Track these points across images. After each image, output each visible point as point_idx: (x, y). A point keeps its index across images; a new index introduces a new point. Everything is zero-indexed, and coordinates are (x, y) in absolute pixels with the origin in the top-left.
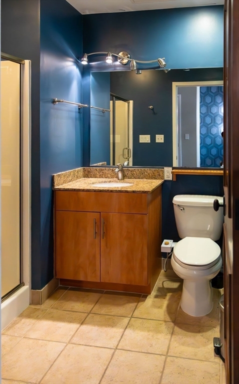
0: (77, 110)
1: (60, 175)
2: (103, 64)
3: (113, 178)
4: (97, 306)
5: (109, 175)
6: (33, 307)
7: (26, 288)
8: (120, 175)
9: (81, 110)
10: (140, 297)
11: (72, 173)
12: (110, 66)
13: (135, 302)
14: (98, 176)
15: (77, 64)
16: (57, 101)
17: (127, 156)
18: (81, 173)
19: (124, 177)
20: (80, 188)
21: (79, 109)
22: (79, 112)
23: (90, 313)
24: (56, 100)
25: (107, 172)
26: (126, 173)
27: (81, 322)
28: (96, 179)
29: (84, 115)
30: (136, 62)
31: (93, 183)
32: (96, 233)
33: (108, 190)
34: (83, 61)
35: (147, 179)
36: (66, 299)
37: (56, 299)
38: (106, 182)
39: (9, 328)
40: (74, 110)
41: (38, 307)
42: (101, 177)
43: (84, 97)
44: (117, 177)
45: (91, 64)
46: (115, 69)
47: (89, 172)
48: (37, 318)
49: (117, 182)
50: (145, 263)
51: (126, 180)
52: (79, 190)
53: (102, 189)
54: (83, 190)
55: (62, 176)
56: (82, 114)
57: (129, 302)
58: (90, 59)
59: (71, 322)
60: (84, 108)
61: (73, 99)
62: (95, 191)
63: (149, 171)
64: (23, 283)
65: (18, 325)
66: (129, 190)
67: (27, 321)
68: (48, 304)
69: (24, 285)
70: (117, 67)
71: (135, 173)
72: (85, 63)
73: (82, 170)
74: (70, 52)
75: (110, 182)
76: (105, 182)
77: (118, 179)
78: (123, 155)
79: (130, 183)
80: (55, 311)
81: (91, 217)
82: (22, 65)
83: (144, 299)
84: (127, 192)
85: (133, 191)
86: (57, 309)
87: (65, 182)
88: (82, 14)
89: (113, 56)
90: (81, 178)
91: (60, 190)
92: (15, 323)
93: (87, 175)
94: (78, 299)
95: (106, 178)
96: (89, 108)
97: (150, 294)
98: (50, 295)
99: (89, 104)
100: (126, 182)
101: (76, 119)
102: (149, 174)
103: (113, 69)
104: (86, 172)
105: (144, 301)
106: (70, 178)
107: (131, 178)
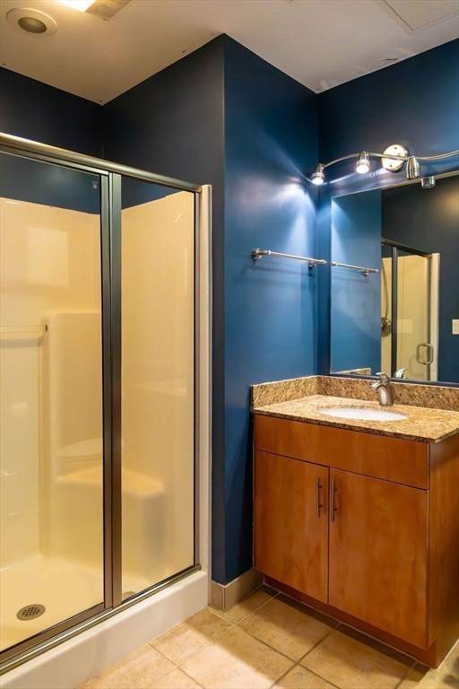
0: (306, 270)
1: (266, 387)
2: (355, 180)
3: (372, 400)
4: (316, 654)
5: (364, 394)
6: (212, 611)
7: (203, 574)
8: (384, 395)
9: (315, 271)
10: (410, 667)
11: (292, 385)
12: (366, 181)
13: (397, 676)
14: (344, 394)
15: (306, 186)
16: (260, 254)
17: (426, 359)
18: (313, 387)
19: (393, 399)
20: (294, 415)
21: (310, 268)
22: (310, 275)
23: (297, 663)
24: (258, 251)
25: (360, 387)
26: (398, 392)
27: (277, 678)
28: (340, 398)
29: (319, 278)
30: (418, 161)
31: (328, 407)
32: (320, 506)
33: (345, 425)
34: (315, 177)
35: (442, 409)
36: (267, 615)
37: (250, 608)
38: (355, 407)
39: (165, 639)
40: (299, 270)
41: (218, 614)
42: (348, 395)
43: (320, 245)
44: (379, 399)
45: (331, 182)
46: (378, 185)
47: (327, 384)
48: (210, 636)
49: (376, 409)
50: (422, 596)
51: (397, 407)
52: (292, 418)
53: (332, 421)
54: (299, 420)
55: (270, 390)
56: (316, 279)
57: (383, 670)
58: (329, 175)
59: (259, 669)
60: (320, 265)
61: (297, 250)
62: (319, 423)
63: (447, 393)
64: (199, 564)
65: (179, 639)
66: (386, 429)
67: (193, 636)
68: (236, 614)
69: (200, 569)
70: (382, 179)
71: (416, 394)
72: (318, 181)
73: (315, 381)
74: (290, 164)
75: (362, 407)
76: (353, 407)
77: (381, 404)
78: (418, 356)
79: (403, 414)
80: (241, 633)
81: (312, 474)
82: (197, 194)
83: (417, 674)
84: (381, 433)
85: (395, 434)
86: (246, 630)
87: (276, 400)
88: (317, 92)
89: (371, 158)
90: (312, 394)
91: (261, 413)
92: (175, 633)
93: (323, 391)
94: (286, 625)
95: (359, 398)
96: (329, 265)
97: (435, 667)
98: (243, 598)
99: (328, 257)
100: (394, 412)
101: (303, 286)
102: (448, 399)
103: (373, 184)
104: (323, 385)
105: (418, 680)
106: (289, 394)
107: (408, 404)
